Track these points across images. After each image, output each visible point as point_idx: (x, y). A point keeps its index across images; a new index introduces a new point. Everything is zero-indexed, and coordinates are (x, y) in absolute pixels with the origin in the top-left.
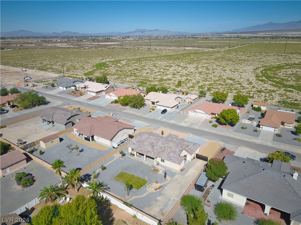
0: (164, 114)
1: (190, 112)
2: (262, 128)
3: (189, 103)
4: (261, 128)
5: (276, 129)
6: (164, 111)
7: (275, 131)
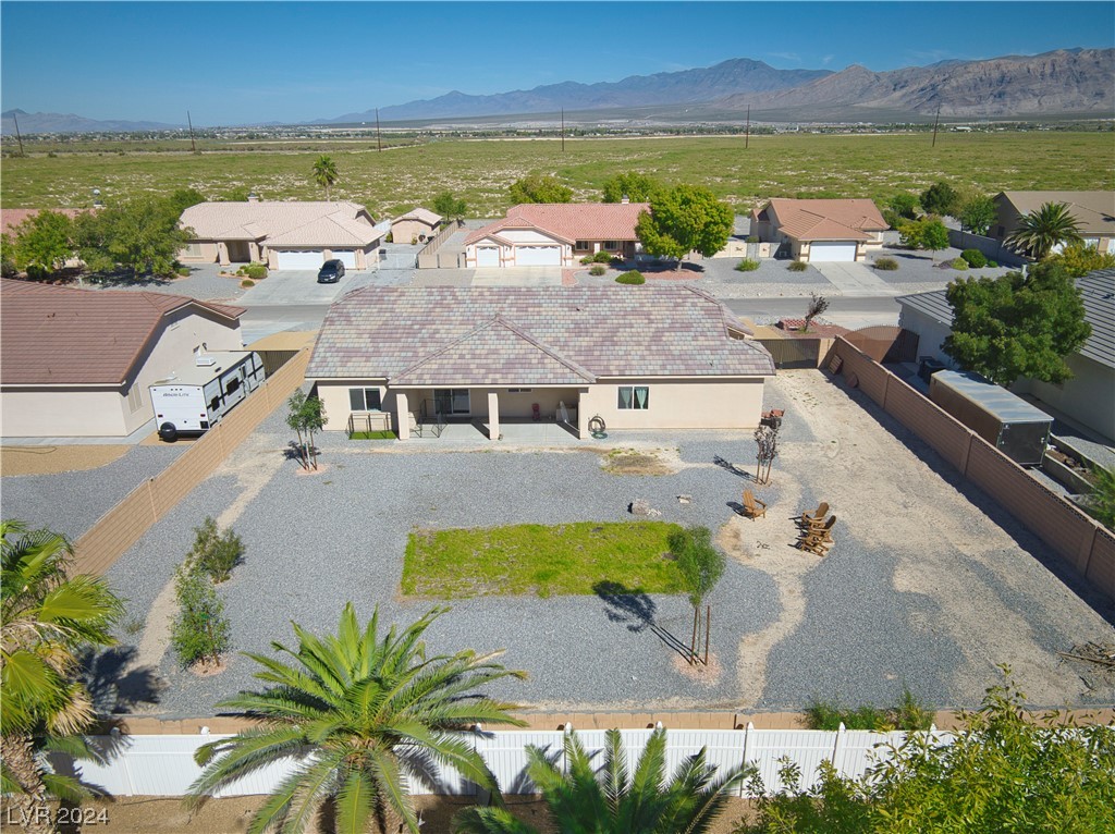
0: (334, 281)
1: (472, 251)
2: (808, 255)
3: (414, 243)
4: (804, 255)
5: (863, 249)
6: (331, 271)
7: (859, 258)
